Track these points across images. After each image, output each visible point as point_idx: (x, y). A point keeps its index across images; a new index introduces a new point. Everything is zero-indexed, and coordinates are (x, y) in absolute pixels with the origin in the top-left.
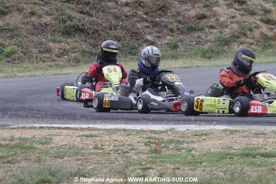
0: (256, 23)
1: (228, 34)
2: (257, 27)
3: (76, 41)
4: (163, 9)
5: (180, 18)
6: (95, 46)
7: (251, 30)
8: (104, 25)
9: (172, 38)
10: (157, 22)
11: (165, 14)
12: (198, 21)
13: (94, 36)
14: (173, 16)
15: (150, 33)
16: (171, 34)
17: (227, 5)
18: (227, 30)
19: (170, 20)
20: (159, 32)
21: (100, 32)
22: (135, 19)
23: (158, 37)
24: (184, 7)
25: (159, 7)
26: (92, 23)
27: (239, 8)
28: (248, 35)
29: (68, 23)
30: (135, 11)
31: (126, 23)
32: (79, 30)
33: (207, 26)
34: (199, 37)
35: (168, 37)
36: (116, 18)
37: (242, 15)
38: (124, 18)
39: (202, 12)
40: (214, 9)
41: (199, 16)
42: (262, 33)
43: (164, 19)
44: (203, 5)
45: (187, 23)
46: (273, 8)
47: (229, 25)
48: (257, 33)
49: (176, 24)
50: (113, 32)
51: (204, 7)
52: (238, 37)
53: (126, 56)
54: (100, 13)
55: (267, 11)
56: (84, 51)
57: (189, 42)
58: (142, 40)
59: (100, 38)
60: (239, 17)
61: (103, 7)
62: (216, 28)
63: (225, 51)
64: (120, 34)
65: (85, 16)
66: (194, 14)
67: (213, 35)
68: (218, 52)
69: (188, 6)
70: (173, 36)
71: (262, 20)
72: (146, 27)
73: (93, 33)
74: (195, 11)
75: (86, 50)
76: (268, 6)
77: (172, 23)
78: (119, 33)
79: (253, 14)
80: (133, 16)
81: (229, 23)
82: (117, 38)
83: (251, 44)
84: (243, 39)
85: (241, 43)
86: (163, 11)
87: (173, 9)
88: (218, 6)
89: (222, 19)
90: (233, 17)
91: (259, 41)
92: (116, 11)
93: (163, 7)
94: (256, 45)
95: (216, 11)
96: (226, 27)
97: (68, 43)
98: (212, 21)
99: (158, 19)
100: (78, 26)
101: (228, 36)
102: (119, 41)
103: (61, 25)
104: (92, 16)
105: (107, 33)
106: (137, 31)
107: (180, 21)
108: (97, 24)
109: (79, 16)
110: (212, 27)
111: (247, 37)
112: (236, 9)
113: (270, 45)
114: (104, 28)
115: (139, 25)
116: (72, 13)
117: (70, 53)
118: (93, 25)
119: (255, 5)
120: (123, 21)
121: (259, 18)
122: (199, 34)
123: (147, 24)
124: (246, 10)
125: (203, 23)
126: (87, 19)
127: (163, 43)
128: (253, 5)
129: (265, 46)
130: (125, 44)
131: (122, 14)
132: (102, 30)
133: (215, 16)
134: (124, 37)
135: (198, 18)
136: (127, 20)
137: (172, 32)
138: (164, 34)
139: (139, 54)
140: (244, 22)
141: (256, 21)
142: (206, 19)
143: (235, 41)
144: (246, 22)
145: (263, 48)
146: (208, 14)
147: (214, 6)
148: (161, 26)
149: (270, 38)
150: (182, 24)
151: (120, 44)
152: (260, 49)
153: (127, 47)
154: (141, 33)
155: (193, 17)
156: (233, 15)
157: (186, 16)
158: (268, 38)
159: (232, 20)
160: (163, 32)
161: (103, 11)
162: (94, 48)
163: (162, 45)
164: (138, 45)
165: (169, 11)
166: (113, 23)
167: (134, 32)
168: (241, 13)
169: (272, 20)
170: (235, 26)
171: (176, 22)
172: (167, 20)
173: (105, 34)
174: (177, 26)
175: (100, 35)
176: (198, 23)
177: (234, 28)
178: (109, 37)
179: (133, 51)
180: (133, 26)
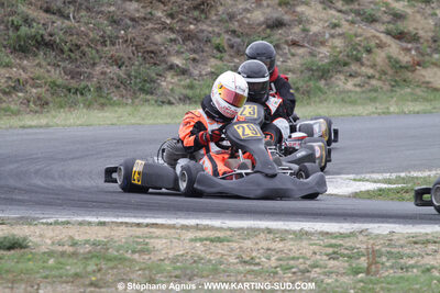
0: (378, 38)
1: (326, 57)
2: (380, 46)
3: (39, 65)
4: (203, 7)
5: (235, 26)
6: (74, 75)
7: (369, 51)
8: (91, 35)
9: (219, 63)
10: (189, 31)
11: (206, 18)
12: (268, 31)
13: (72, 55)
14: (220, 21)
15: (179, 53)
16: (219, 55)
17: (322, 2)
18: (324, 51)
19: (216, 30)
20: (194, 51)
21: (84, 48)
22: (150, 26)
23: (194, 60)
24: (241, 5)
25: (196, 3)
26: (68, 32)
27: (344, 8)
28: (364, 60)
29: (24, 30)
30: (149, 10)
31: (132, 33)
32: (44, 44)
33: (286, 42)
35: (213, 61)
36: (114, 22)
37: (353, 22)
38: (129, 22)
39: (275, 15)
40: (300, 9)
41: (270, 22)
42: (389, 58)
43: (205, 27)
44: (276, 1)
45: (247, 35)
46: (409, 11)
47: (327, 41)
48: (380, 57)
49: (227, 37)
50: (109, 50)
51: (280, 4)
52: (345, 64)
53: (134, 95)
54: (83, 13)
55: (398, 17)
56: (54, 83)
58: (164, 66)
59: (84, 60)
60: (345, 27)
62: (302, 46)
63: (320, 89)
64: (121, 54)
65: (54, 17)
66: (262, 19)
67: (296, 58)
68: (308, 92)
69: (250, 3)
70: (221, 59)
71: (388, 33)
72: (171, 40)
73: (71, 50)
74: (264, 13)
75: (59, 81)
76: (399, 7)
77: (219, 35)
78: (119, 50)
79: (372, 20)
80: (145, 19)
81: (327, 36)
82: (116, 60)
83: (369, 77)
84: (354, 67)
85: (351, 75)
86: (202, 11)
87: (221, 9)
88: (307, 4)
89: (314, 29)
90: (335, 26)
91: (383, 72)
92: (112, 9)
93: (203, 3)
94: (380, 79)
95: (303, 13)
96: (323, 43)
97: (24, 69)
98: (295, 32)
99: (192, 27)
100: (42, 36)
101: (326, 61)
103: (11, 33)
104: (68, 18)
105: (98, 52)
106: (153, 48)
107: (234, 32)
108: (78, 34)
109: (43, 16)
110: (295, 44)
111: (362, 64)
112: (340, 11)
113: (405, 81)
114: (92, 41)
115: (158, 38)
116: (30, 12)
117: (28, 87)
118: (71, 35)
119: (376, 4)
120: (126, 28)
121: (383, 28)
123: (173, 36)
124: (358, 13)
125: (278, 37)
126: (59, 22)
127: (204, 73)
128: (371, 3)
129: (396, 81)
130: (133, 73)
131: (125, 16)
132: (88, 46)
133: (300, 22)
134: (130, 58)
135: (268, 27)
136: (134, 27)
137: (221, 52)
138: (205, 54)
139: (159, 92)
140: (356, 36)
141: (378, 34)
142: (284, 29)
143: (340, 72)
144: (361, 35)
145: (393, 86)
146: (287, 18)
147: (298, 5)
148: (198, 40)
149: (406, 68)
150: (239, 37)
151: (122, 72)
152: (387, 87)
153: (136, 77)
154: (161, 52)
155: (260, 25)
156: (334, 21)
157: (246, 21)
158: (401, 67)
159: (333, 31)
160: (203, 51)
161: (88, 9)
162: (72, 78)
163: (201, 75)
164: (157, 75)
165: (213, 13)
166: (108, 33)
167: (149, 49)
168: (350, 18)
169: (409, 33)
170: (338, 42)
171: (227, 32)
172: (210, 29)
173: (94, 52)
174: (229, 40)
175: (84, 54)
176: (269, 36)
177: (336, 47)
178: (101, 58)
179: (148, 85)
180: (147, 39)
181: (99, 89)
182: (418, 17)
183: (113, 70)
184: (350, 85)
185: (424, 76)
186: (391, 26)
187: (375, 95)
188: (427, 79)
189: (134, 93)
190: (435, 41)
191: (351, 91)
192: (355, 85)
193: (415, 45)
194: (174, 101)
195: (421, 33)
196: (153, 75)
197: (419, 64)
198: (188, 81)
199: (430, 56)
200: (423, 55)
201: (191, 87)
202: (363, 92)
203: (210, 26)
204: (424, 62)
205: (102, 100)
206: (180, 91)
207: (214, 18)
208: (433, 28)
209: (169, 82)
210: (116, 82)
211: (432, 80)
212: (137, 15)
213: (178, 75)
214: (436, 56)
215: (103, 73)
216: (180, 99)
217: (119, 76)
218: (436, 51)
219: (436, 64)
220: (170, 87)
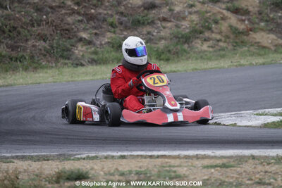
0: (222, 13)
1: (187, 28)
2: (224, 19)
5: (122, 9)
6: (13, 48)
7: (216, 22)
8: (23, 20)
9: (113, 35)
10: (92, 14)
11: (102, 4)
12: (146, 11)
13: (11, 34)
14: (112, 6)
15: (85, 30)
16: (113, 30)
18: (185, 24)
19: (110, 12)
20: (95, 28)
21: (19, 29)
22: (63, 11)
23: (96, 34)
26: (8, 18)
28: (214, 29)
30: (62, 1)
31: (52, 17)
33: (159, 19)
34: (149, 33)
35: (109, 35)
36: (39, 10)
37: (203, 3)
38: (49, 10)
39: (150, 1)
41: (146, 5)
42: (231, 27)
43: (101, 11)
45: (131, 15)
47: (187, 16)
48: (224, 26)
49: (117, 17)
50: (37, 30)
52: (201, 33)
53: (57, 61)
54: (16, 5)
58: (75, 39)
59: (20, 37)
62: (170, 21)
63: (185, 51)
64: (46, 32)
66: (140, 3)
67: (167, 30)
68: (177, 53)
70: (114, 32)
71: (228, 9)
72: (79, 21)
73: (10, 31)
75: (4, 53)
77: (112, 16)
78: (44, 29)
79: (216, 1)
80: (59, 7)
81: (187, 13)
82: (42, 37)
84: (207, 34)
85: (205, 40)
89: (177, 9)
90: (192, 6)
91: (227, 37)
94: (225, 42)
96: (184, 19)
98: (164, 12)
99: (93, 11)
101: (188, 31)
102: (45, 41)
104: (6, 8)
105: (29, 31)
106: (67, 27)
107: (122, 13)
108: (14, 19)
110: (165, 20)
111: (213, 32)
113: (242, 42)
114: (24, 23)
115: (70, 19)
118: (10, 20)
120: (47, 14)
121: (224, 6)
122: (149, 29)
123: (80, 18)
125: (152, 15)
127: (103, 43)
129: (236, 43)
130: (55, 45)
131: (46, 5)
132: (22, 27)
133: (167, 4)
134: (51, 35)
135: (145, 8)
136: (53, 13)
137: (114, 28)
138: (103, 30)
139: (73, 57)
140: (207, 12)
141: (221, 10)
142: (156, 10)
143: (198, 38)
144: (210, 12)
145: (235, 46)
146: (158, 2)
148: (98, 20)
149: (242, 33)
150: (125, 16)
151: (46, 45)
152: (230, 47)
153: (57, 48)
154: (73, 29)
155: (139, 7)
156: (191, 3)
157: (130, 6)
158: (239, 33)
159: (190, 10)
160: (101, 28)
161: (19, 2)
162: (12, 50)
163: (101, 44)
164: (71, 45)
166: (35, 18)
167: (64, 28)
169: (242, 9)
170: (194, 17)
171: (117, 14)
172: (105, 12)
173: (26, 31)
174: (119, 19)
175: (19, 33)
176: (147, 15)
177: (193, 21)
178: (31, 35)
179: (65, 53)
180: (62, 21)
181: (32, 57)
183: (41, 44)
184: (205, 47)
185: (255, 39)
186: (229, 5)
187: (223, 53)
188: (258, 40)
189: (57, 59)
190: (260, 14)
191: (205, 51)
192: (209, 47)
193: (247, 17)
194: (84, 63)
195: (251, 9)
196: (69, 46)
197: (251, 31)
198: (93, 49)
199: (258, 24)
200: (253, 24)
201: (95, 53)
202: (215, 51)
203: (105, 10)
204: (255, 28)
205: (35, 65)
206: (88, 56)
207: (107, 4)
208: (258, 5)
209: (79, 50)
210: (43, 52)
211: (261, 41)
212: (54, 4)
213: (85, 45)
214: (262, 24)
215: (34, 46)
216: (89, 62)
217: (45, 47)
218: (261, 20)
219: (262, 30)
220: (81, 54)
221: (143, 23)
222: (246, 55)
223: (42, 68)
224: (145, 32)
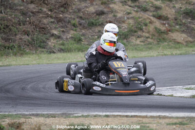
0: (150, 19)
1: (126, 28)
2: (151, 22)
4: (65, 6)
5: (81, 14)
6: (7, 40)
7: (146, 25)
8: (13, 20)
9: (75, 33)
10: (61, 18)
11: (67, 11)
12: (97, 17)
13: (5, 30)
14: (74, 12)
15: (55, 28)
16: (75, 29)
17: (122, 2)
18: (125, 25)
19: (73, 16)
20: (62, 27)
21: (11, 27)
22: (41, 15)
23: (63, 31)
24: (83, 5)
25: (62, 4)
26: (3, 19)
27: (132, 5)
28: (144, 30)
30: (40, 8)
31: (33, 19)
33: (107, 22)
34: (100, 31)
35: (72, 32)
36: (24, 14)
38: (31, 14)
39: (100, 9)
40: (112, 6)
41: (98, 12)
42: (156, 28)
43: (67, 15)
44: (100, 2)
45: (87, 19)
46: (163, 5)
47: (125, 21)
48: (151, 28)
49: (78, 20)
50: (22, 28)
51: (102, 4)
52: (135, 32)
54: (8, 10)
55: (158, 8)
57: (91, 36)
58: (49, 35)
59: (11, 33)
61: (10, 4)
64: (29, 29)
66: (94, 11)
69: (88, 3)
70: (76, 30)
71: (154, 16)
72: (52, 22)
73: (4, 28)
74: (94, 8)
76: (158, 3)
77: (74, 19)
78: (27, 27)
79: (145, 10)
80: (38, 12)
81: (126, 18)
82: (26, 32)
84: (140, 33)
85: (138, 37)
86: (65, 8)
87: (74, 7)
88: (115, 3)
89: (119, 15)
90: (129, 13)
91: (153, 35)
92: (22, 8)
93: (65, 4)
94: (152, 39)
95: (113, 8)
96: (123, 22)
98: (110, 17)
99: (61, 15)
101: (126, 30)
102: (28, 35)
104: (1, 12)
105: (17, 29)
106: (43, 26)
107: (81, 17)
108: (7, 20)
111: (143, 32)
112: (130, 6)
113: (164, 39)
114: (14, 23)
115: (45, 21)
118: (4, 21)
119: (147, 2)
120: (29, 17)
122: (99, 28)
123: (52, 20)
124: (139, 7)
125: (102, 19)
127: (68, 37)
128: (144, 2)
129: (159, 39)
130: (35, 38)
131: (29, 11)
132: (13, 26)
133: (112, 12)
134: (32, 31)
135: (97, 14)
136: (33, 16)
137: (76, 27)
138: (68, 28)
139: (48, 47)
140: (139, 18)
141: (149, 17)
142: (105, 15)
143: (133, 35)
144: (141, 18)
145: (159, 42)
146: (106, 10)
147: (110, 4)
148: (64, 21)
149: (164, 33)
150: (84, 20)
151: (29, 38)
152: (155, 42)
153: (37, 40)
154: (47, 28)
155: (93, 14)
156: (129, 11)
157: (86, 12)
158: (161, 32)
159: (128, 16)
160: (67, 27)
161: (11, 8)
162: (6, 41)
163: (67, 39)
164: (46, 39)
165: (70, 8)
166: (21, 19)
167: (41, 26)
168: (135, 9)
169: (164, 16)
170: (131, 21)
171: (78, 18)
172: (70, 16)
173: (15, 29)
174: (79, 21)
175: (11, 30)
176: (98, 19)
177: (130, 24)
178: (19, 31)
179: (42, 44)
180: (40, 22)
181: (19, 46)
182: (167, 8)
183: (25, 38)
184: (138, 42)
185: (172, 36)
186: (155, 13)
187: (151, 46)
188: (174, 38)
189: (36, 48)
190: (176, 20)
191: (138, 45)
192: (141, 42)
193: (167, 22)
194: (55, 51)
195: (169, 16)
196: (44, 39)
197: (169, 31)
198: (61, 41)
199: (175, 27)
200: (171, 26)
201: (63, 44)
202: (145, 45)
203: (70, 15)
204: (172, 30)
205: (21, 52)
206: (57, 47)
208: (174, 13)
209: (52, 42)
210: (27, 43)
211: (176, 38)
212: (34, 10)
213: (56, 39)
214: (178, 27)
215: (21, 39)
216: (58, 50)
217: (28, 40)
218: (177, 24)
219: (177, 31)
220: (53, 45)
221: (96, 25)
222: (167, 48)
223: (27, 54)
224: (97, 31)
